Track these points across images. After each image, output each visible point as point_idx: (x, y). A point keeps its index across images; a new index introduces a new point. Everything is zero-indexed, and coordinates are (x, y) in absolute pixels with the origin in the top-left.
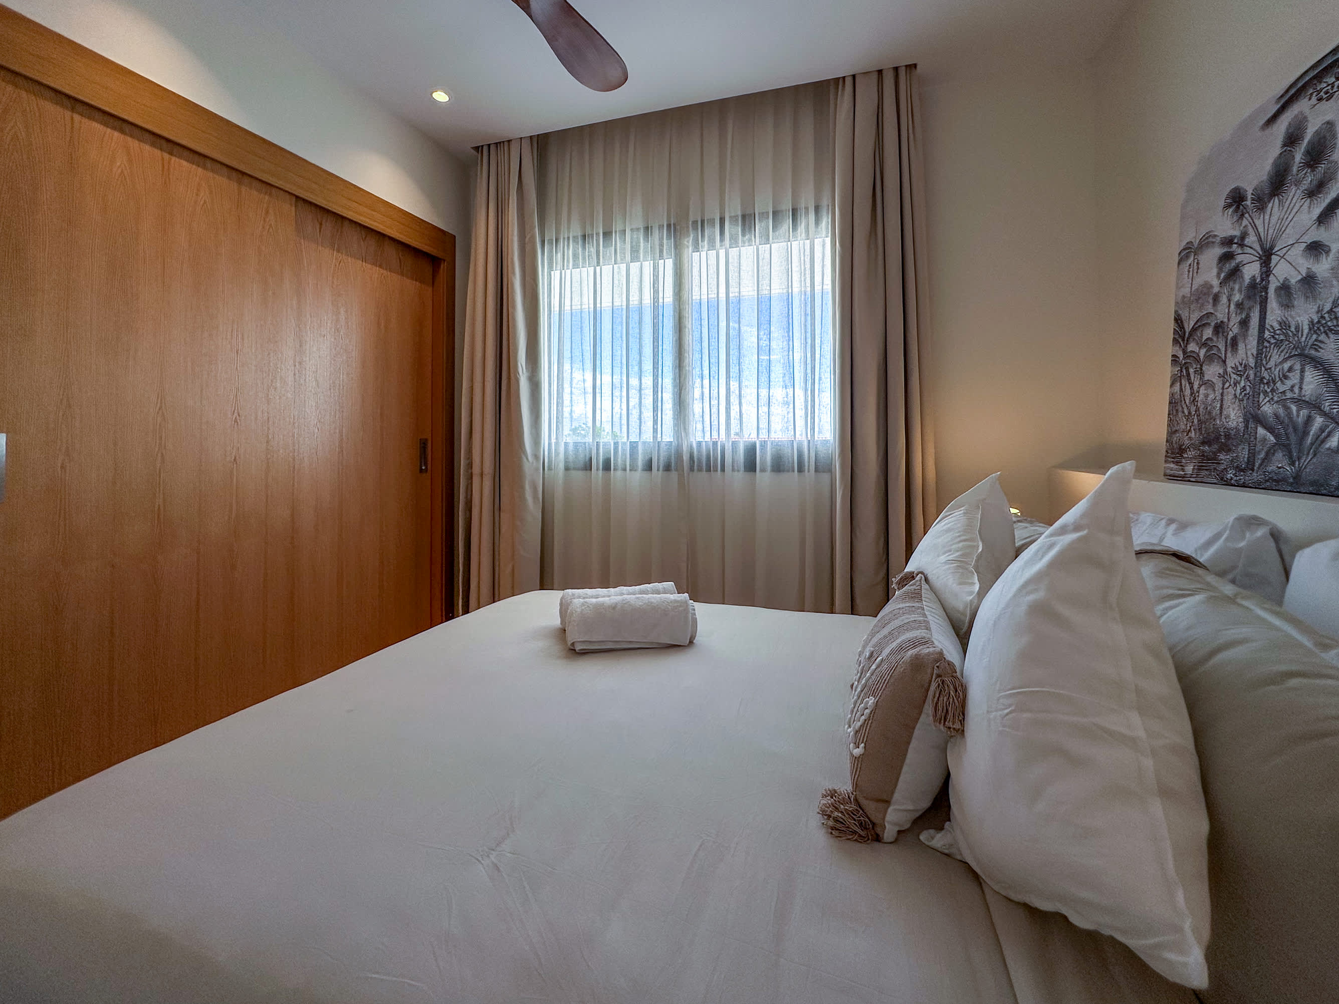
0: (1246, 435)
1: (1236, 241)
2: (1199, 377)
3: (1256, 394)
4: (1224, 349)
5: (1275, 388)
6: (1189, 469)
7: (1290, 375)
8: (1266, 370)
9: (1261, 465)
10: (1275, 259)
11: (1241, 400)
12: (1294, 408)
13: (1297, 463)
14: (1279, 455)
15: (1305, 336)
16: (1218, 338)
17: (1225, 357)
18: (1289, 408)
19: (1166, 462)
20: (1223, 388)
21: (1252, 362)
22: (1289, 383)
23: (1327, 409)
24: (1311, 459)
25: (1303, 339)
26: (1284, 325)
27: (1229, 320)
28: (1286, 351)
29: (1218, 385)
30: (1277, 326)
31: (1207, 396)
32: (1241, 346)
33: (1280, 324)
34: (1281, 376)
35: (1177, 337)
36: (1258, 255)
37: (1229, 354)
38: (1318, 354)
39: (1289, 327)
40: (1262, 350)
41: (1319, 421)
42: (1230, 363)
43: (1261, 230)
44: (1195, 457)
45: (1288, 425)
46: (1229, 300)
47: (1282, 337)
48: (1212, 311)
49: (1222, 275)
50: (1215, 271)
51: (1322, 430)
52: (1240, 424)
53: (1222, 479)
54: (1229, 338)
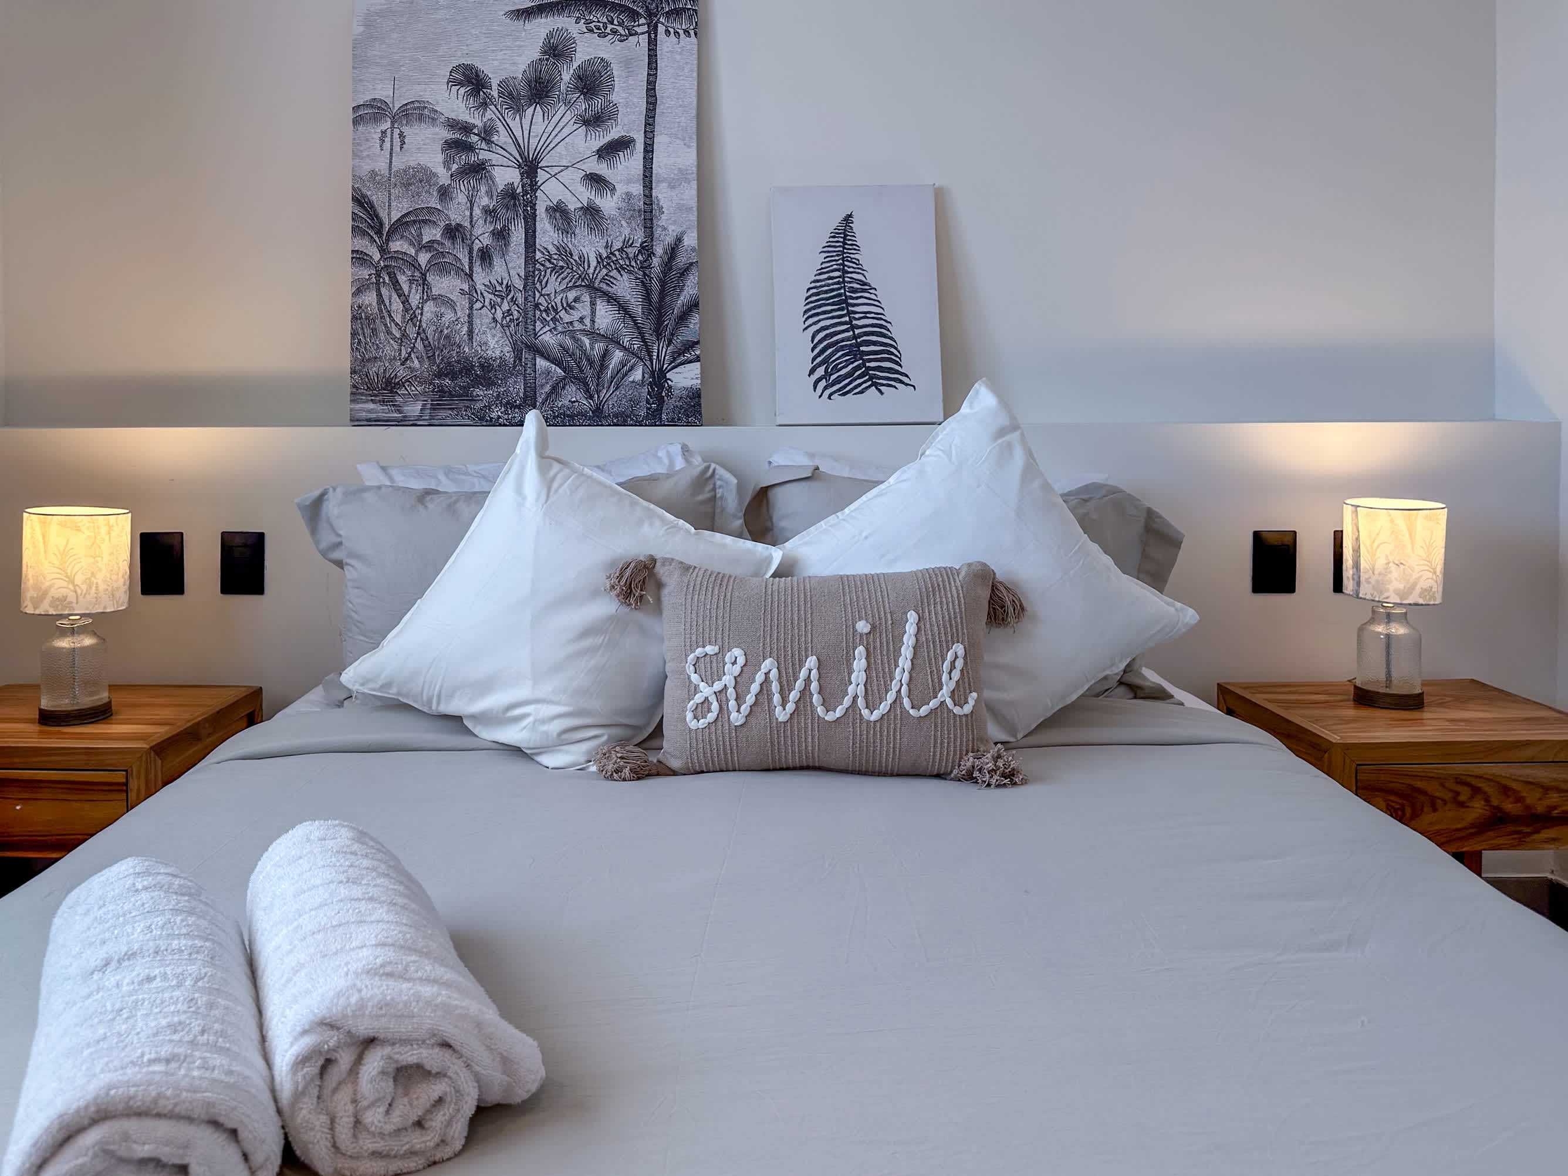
0: (518, 367)
1: (476, 131)
2: (421, 288)
3: (529, 321)
4: (466, 260)
5: (557, 317)
7: (577, 305)
8: (541, 295)
10: (542, 176)
11: (505, 326)
12: (586, 341)
13: (596, 396)
14: (571, 388)
16: (453, 243)
17: (471, 269)
18: (580, 340)
19: (354, 401)
20: (471, 308)
21: (519, 284)
22: (576, 315)
23: (626, 344)
24: (613, 392)
25: (591, 270)
26: (563, 251)
27: (472, 225)
28: (568, 278)
29: (463, 303)
30: (553, 250)
31: (438, 315)
32: (497, 261)
33: (558, 249)
34: (565, 305)
36: (515, 162)
37: (477, 268)
38: (610, 289)
39: (571, 255)
40: (534, 272)
41: (618, 355)
42: (481, 278)
43: (518, 133)
44: (423, 394)
45: (580, 358)
46: (470, 202)
47: (561, 263)
48: (439, 207)
49: (455, 167)
51: (622, 364)
52: (507, 354)
53: (482, 419)
54: (477, 245)
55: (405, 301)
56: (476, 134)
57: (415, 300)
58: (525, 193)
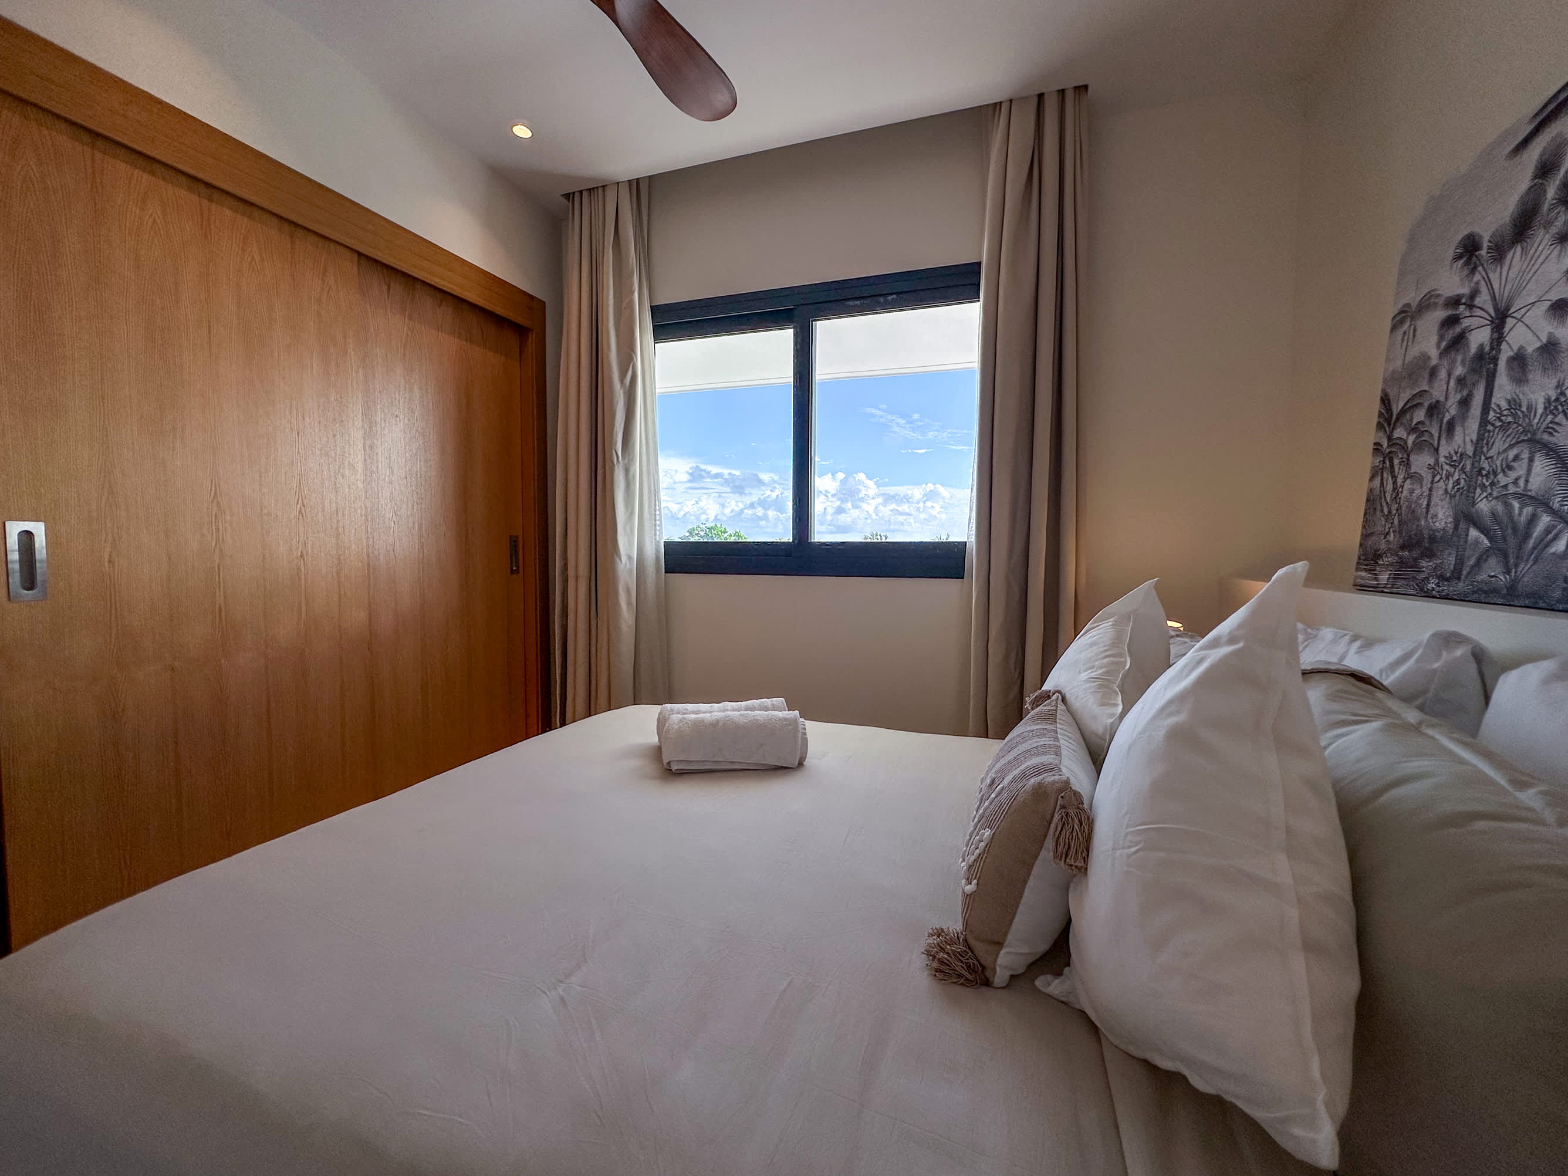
0: (1454, 538)
1: (1464, 301)
2: (1405, 468)
3: (1471, 488)
4: (1437, 434)
5: (1496, 480)
6: (1384, 578)
7: (1515, 464)
8: (1487, 459)
9: (1469, 574)
10: (1510, 322)
11: (1453, 496)
12: (1516, 505)
13: (1513, 571)
14: (1493, 561)
15: (1538, 417)
16: (1431, 422)
17: (1439, 444)
18: (1511, 505)
19: (1357, 569)
20: (1432, 482)
21: (1470, 450)
22: (1513, 475)
23: (1556, 506)
24: (1532, 566)
25: (1536, 421)
26: (1514, 404)
27: (1446, 398)
28: (1513, 435)
29: (1427, 478)
30: (1504, 405)
31: (1412, 491)
32: (1458, 430)
33: (1509, 402)
34: (1504, 466)
35: (1381, 420)
36: (1489, 318)
37: (1443, 442)
38: (1551, 439)
39: (1520, 406)
40: (1484, 435)
41: (1545, 520)
42: (1444, 451)
43: (1496, 286)
44: (1391, 564)
45: (1507, 527)
46: (1449, 375)
47: (1510, 419)
48: (1427, 388)
49: (1444, 344)
50: (1435, 339)
51: (1548, 531)
52: (1449, 525)
53: (1422, 590)
54: (1446, 420)
55: (1395, 483)
56: (1464, 304)
57: (1399, 481)
58: (1492, 348)
